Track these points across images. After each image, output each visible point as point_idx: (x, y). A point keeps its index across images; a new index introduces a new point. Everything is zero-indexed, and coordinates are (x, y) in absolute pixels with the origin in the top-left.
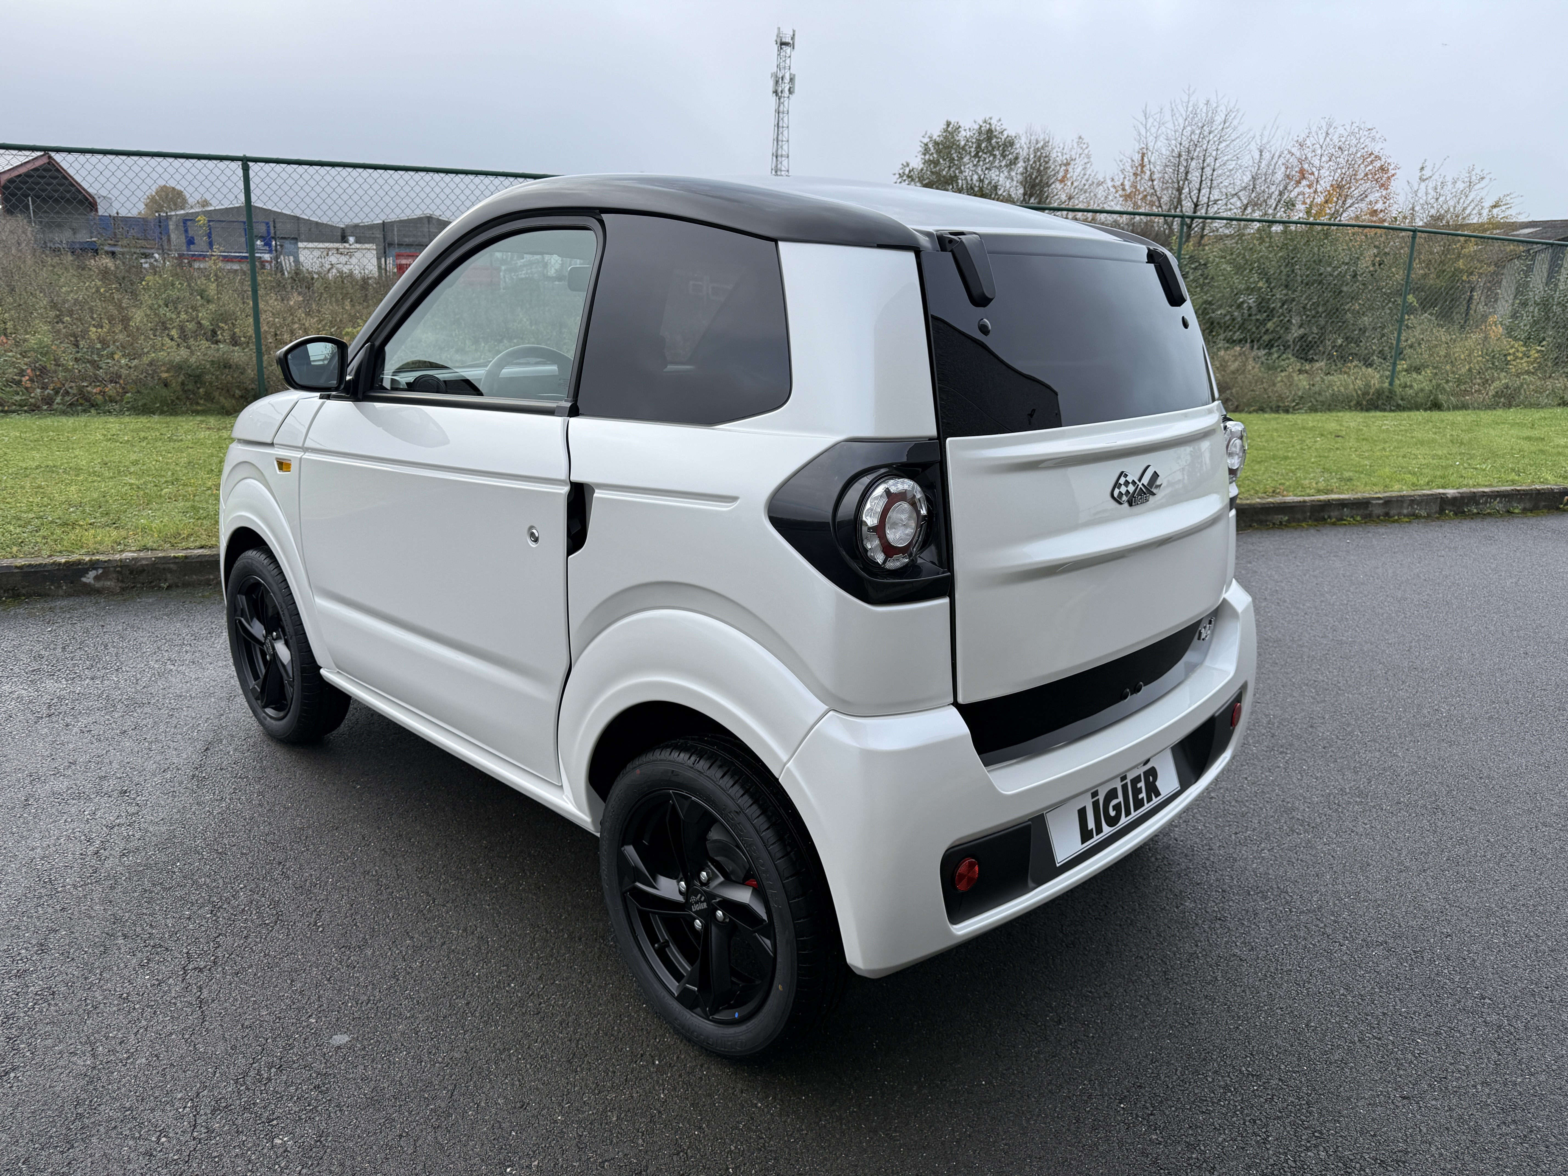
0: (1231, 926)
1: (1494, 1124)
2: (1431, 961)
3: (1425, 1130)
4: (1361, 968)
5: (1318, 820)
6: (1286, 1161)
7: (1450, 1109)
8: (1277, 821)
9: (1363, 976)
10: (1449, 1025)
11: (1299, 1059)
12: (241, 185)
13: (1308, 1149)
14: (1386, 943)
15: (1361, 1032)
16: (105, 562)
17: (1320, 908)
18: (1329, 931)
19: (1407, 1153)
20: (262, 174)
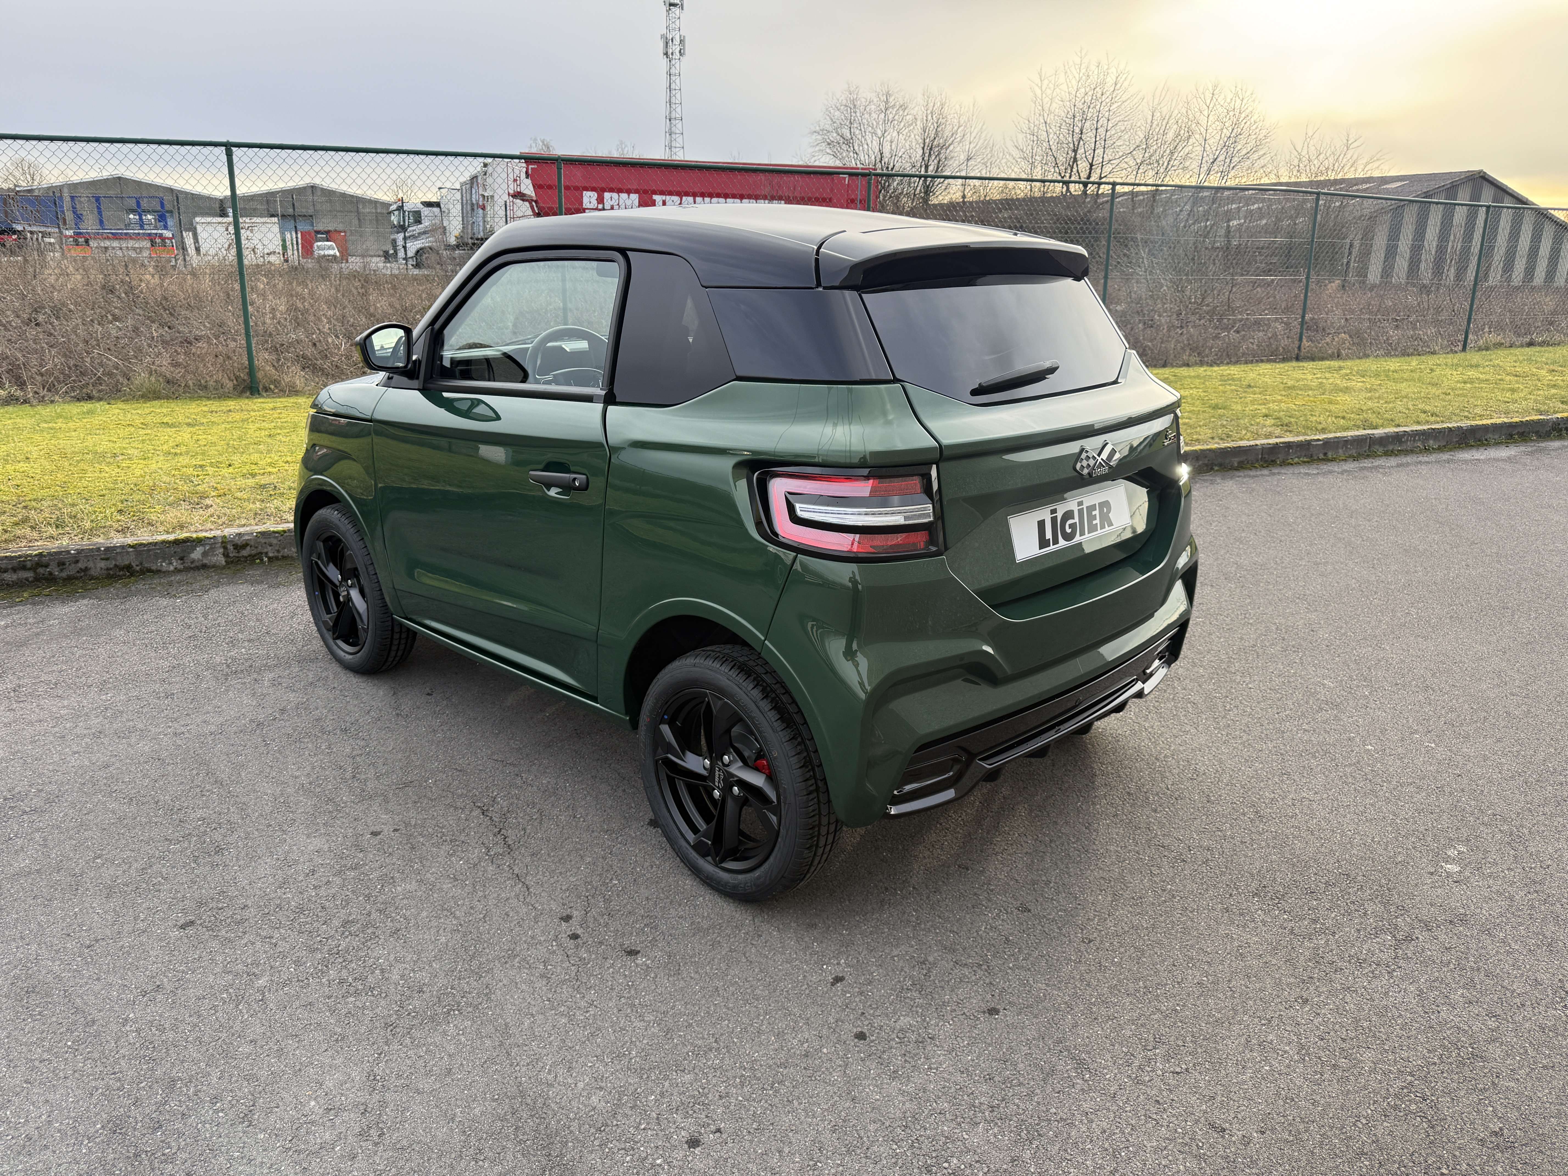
0: (1296, 777)
1: (1522, 894)
2: (1451, 794)
3: (1475, 900)
5: (1338, 700)
6: (1384, 925)
7: (1489, 887)
8: (1307, 703)
11: (1373, 862)
12: (226, 170)
13: (1396, 917)
15: (1413, 843)
16: (211, 538)
17: (1358, 762)
18: (1369, 777)
19: (1466, 915)
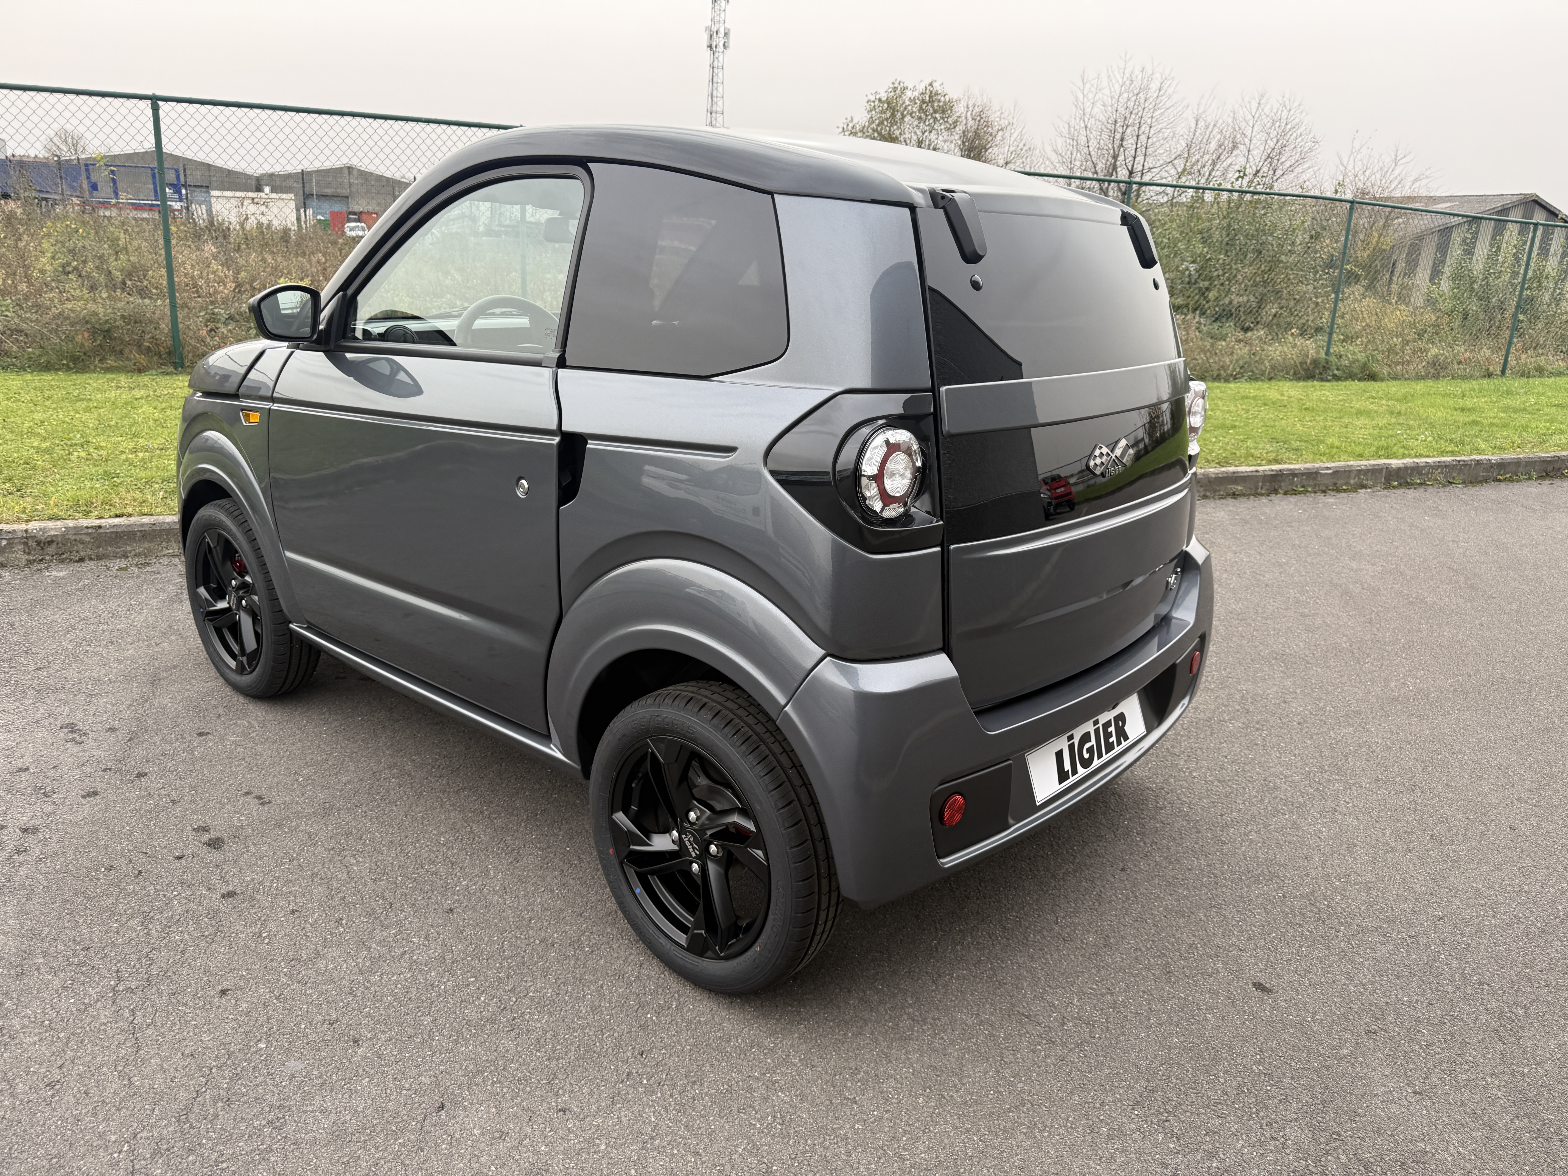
1: (1507, 1118)
4: (1359, 955)
5: (1301, 800)
7: (1463, 1104)
9: (1362, 964)
10: (1453, 1013)
11: (1309, 1055)
12: (151, 125)
14: (1381, 927)
16: (9, 532)
18: (1323, 916)
19: (1426, 1153)
20: (173, 115)
